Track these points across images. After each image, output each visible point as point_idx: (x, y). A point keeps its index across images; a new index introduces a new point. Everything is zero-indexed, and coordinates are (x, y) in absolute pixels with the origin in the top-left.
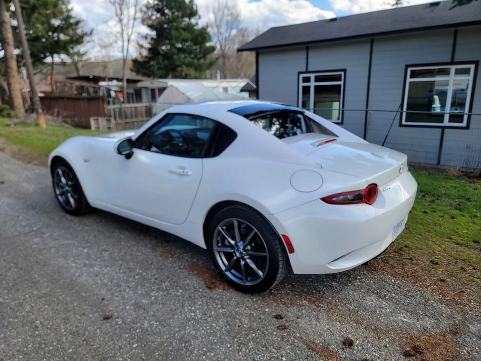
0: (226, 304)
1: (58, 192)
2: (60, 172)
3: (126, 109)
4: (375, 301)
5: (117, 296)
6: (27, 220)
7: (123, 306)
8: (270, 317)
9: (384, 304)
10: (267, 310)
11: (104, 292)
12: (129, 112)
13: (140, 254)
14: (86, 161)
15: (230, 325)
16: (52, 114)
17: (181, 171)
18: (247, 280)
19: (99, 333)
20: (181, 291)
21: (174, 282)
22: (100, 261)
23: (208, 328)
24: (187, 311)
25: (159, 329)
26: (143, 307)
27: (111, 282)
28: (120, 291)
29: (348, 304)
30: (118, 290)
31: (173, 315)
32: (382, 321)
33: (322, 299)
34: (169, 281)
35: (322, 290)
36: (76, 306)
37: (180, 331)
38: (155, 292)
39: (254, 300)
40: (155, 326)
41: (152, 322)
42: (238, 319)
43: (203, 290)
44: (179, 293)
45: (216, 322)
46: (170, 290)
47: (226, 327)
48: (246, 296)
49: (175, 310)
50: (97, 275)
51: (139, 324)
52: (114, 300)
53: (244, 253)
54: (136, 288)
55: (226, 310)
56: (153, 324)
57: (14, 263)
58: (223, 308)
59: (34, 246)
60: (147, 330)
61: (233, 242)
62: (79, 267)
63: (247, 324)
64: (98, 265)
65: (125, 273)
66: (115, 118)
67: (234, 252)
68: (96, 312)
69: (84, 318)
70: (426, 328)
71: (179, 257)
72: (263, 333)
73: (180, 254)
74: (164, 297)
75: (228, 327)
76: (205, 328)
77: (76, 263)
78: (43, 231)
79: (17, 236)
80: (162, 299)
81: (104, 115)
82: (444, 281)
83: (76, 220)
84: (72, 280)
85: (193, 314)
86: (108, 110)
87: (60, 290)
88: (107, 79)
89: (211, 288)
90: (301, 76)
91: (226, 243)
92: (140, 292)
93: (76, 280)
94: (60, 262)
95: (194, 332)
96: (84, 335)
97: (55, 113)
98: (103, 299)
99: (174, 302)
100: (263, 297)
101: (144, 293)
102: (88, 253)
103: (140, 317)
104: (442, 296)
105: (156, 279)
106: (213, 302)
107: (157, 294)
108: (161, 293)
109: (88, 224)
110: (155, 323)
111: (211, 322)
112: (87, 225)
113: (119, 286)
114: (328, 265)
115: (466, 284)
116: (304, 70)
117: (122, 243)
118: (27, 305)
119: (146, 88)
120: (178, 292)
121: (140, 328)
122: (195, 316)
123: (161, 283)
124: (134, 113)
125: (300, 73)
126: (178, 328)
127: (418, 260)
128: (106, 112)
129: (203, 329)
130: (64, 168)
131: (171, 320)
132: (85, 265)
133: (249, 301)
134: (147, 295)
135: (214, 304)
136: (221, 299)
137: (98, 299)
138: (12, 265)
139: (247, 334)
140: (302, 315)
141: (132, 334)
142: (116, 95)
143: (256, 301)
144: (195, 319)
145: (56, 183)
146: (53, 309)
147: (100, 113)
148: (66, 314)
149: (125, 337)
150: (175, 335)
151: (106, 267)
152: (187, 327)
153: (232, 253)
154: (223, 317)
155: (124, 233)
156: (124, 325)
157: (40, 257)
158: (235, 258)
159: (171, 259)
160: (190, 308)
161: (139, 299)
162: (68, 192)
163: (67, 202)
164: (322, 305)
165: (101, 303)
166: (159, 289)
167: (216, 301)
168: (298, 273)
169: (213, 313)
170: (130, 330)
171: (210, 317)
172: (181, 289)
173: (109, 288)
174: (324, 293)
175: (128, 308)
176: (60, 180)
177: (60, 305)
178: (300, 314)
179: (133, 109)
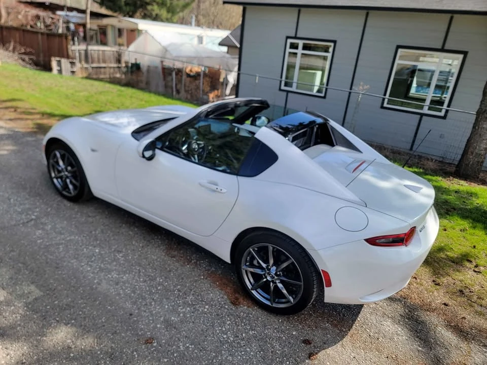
0: (255, 324)
1: (53, 175)
2: (58, 155)
3: (93, 52)
4: (391, 327)
5: (145, 311)
6: (21, 204)
7: (154, 324)
8: (299, 342)
9: (400, 331)
10: (294, 333)
11: (130, 306)
12: (96, 56)
13: (156, 258)
14: (93, 150)
15: (263, 350)
16: (7, 49)
17: (214, 187)
18: (274, 301)
19: (136, 356)
20: (207, 307)
21: (198, 296)
22: (116, 266)
23: (243, 353)
24: (218, 331)
25: (196, 353)
26: (174, 325)
27: (134, 293)
28: (146, 305)
29: (367, 328)
30: (144, 304)
31: (206, 337)
32: (401, 349)
33: (343, 322)
34: (193, 294)
35: (341, 311)
36: (105, 322)
37: (216, 357)
38: (182, 307)
39: (280, 321)
40: (191, 349)
41: (188, 345)
42: (269, 343)
43: (229, 307)
44: (206, 310)
45: (249, 346)
46: (197, 305)
47: (260, 352)
48: (271, 316)
49: (206, 331)
50: (117, 284)
51: (174, 347)
52: (142, 317)
53: (276, 277)
54: (161, 302)
55: (256, 332)
56: (188, 347)
57: (22, 263)
58: (252, 330)
59: (39, 241)
60: (184, 354)
61: (264, 265)
62: (96, 272)
63: (279, 350)
64: (115, 270)
65: (145, 281)
66: (80, 61)
67: (264, 274)
68: (127, 330)
69: (118, 337)
70: (439, 359)
71: (196, 263)
72: (295, 360)
73: (197, 260)
74: (192, 314)
75: (262, 353)
76: (240, 354)
77: (91, 266)
78: (43, 220)
79: (15, 225)
80: (191, 317)
81: (68, 57)
82: (447, 305)
83: (76, 207)
84: (92, 289)
85: (225, 336)
86: (72, 51)
87: (82, 301)
88: (66, 9)
89: (236, 305)
90: (289, 41)
91: (255, 263)
92: (167, 307)
93: (96, 288)
94: (72, 263)
95: (230, 358)
96: (122, 358)
97: (11, 48)
98: (131, 315)
99: (203, 321)
100: (288, 318)
101: (171, 308)
102: (100, 253)
103: (174, 338)
104: (448, 322)
105: (179, 291)
106: (242, 322)
107: (184, 310)
108: (188, 309)
109: (91, 215)
110: (190, 346)
111: (244, 346)
112: (89, 217)
113: (144, 299)
114: (360, 299)
115: (465, 309)
116: (293, 35)
117: (134, 243)
118: (51, 319)
119: (113, 27)
120: (205, 308)
121: (177, 351)
122: (228, 338)
123: (185, 296)
124: (101, 57)
125: (288, 37)
126: (214, 353)
127: (421, 279)
128: (70, 53)
129: (238, 355)
130: (63, 152)
131: (206, 343)
132: (101, 270)
133: (275, 321)
134: (174, 311)
135: (243, 324)
136: (247, 318)
137: (126, 313)
138: (20, 265)
139: (281, 362)
140: (327, 340)
141: (171, 359)
142: (76, 28)
143: (282, 322)
144: (228, 342)
145: (52, 165)
146: (81, 326)
147: (63, 53)
148: (96, 331)
149: (165, 362)
150: (212, 361)
151: (125, 273)
152: (223, 352)
153: (261, 275)
154: (255, 341)
155: (132, 228)
156: (160, 347)
157: (50, 257)
158: (265, 280)
159: (188, 266)
160: (220, 328)
161: (167, 316)
162: (67, 177)
163: (65, 187)
164: (344, 330)
165: (129, 319)
166: (184, 303)
167: (244, 321)
168: (328, 302)
169: (244, 335)
170: (167, 353)
171: (243, 339)
172: (207, 305)
173: (134, 300)
174: (344, 315)
175: (158, 326)
176: (57, 163)
177: (87, 319)
178: (326, 339)
179: (101, 52)
